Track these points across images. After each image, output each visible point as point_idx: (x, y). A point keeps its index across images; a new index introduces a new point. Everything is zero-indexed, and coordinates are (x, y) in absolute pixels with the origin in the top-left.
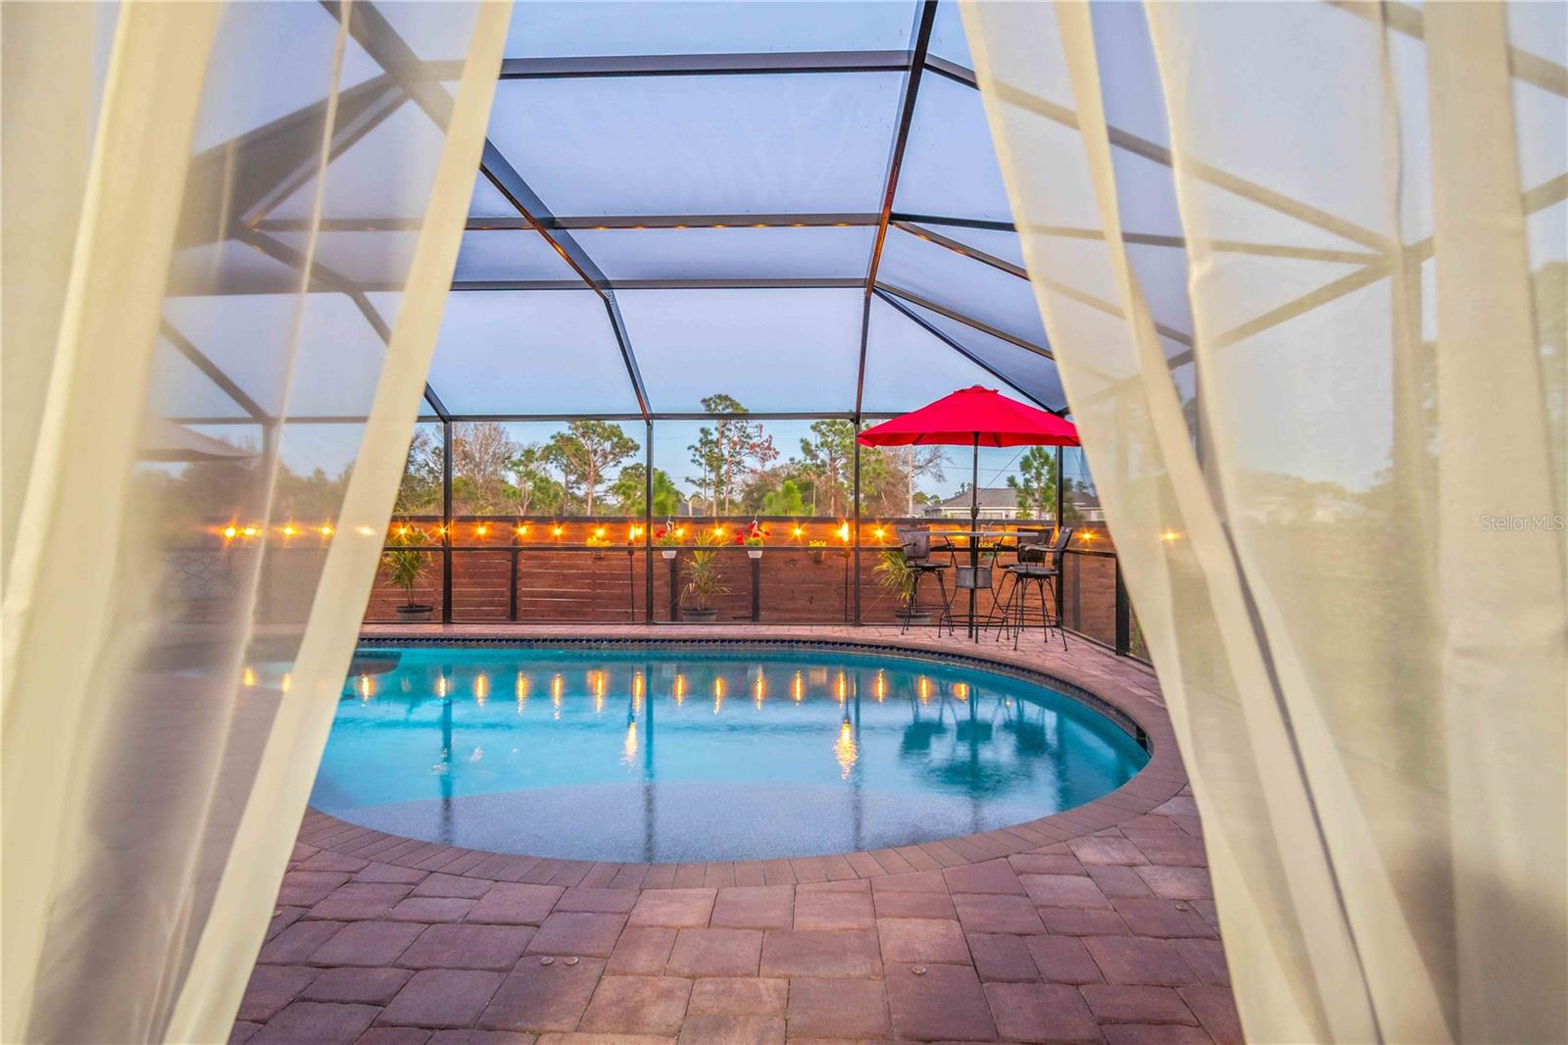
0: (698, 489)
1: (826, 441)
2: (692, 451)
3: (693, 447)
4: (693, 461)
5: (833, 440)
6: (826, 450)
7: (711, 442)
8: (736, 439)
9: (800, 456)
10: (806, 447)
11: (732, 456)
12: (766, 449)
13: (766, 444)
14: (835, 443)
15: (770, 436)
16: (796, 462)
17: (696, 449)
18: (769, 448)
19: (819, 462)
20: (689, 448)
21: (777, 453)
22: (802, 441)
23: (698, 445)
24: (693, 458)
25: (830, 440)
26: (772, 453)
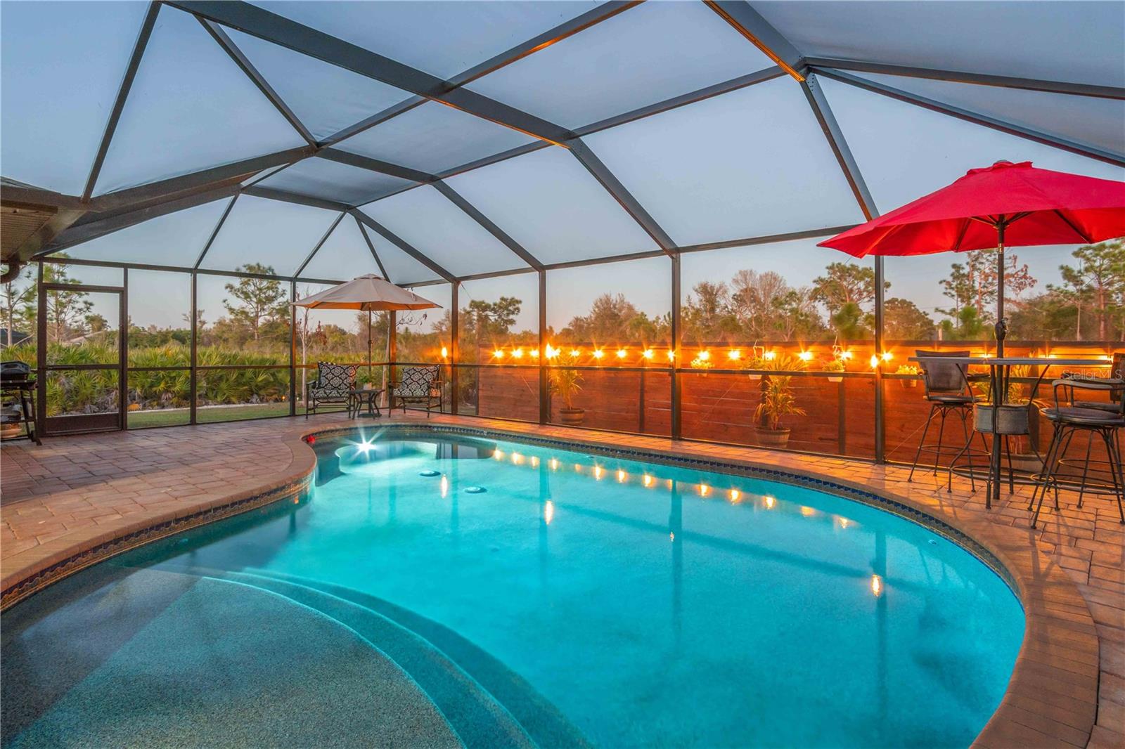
0: (948, 317)
1: (1092, 267)
2: (944, 285)
3: (944, 281)
4: (945, 293)
5: (1101, 265)
6: (1092, 275)
7: (964, 275)
8: (987, 271)
9: (1059, 282)
10: (1068, 274)
11: (984, 287)
12: (1021, 278)
13: (1022, 274)
14: (1104, 267)
15: (1026, 266)
16: (1054, 288)
17: (949, 283)
18: (1025, 277)
19: (1084, 287)
20: (941, 282)
21: (1034, 281)
22: (1062, 267)
23: (950, 279)
24: (945, 291)
25: (1097, 264)
26: (1028, 281)
